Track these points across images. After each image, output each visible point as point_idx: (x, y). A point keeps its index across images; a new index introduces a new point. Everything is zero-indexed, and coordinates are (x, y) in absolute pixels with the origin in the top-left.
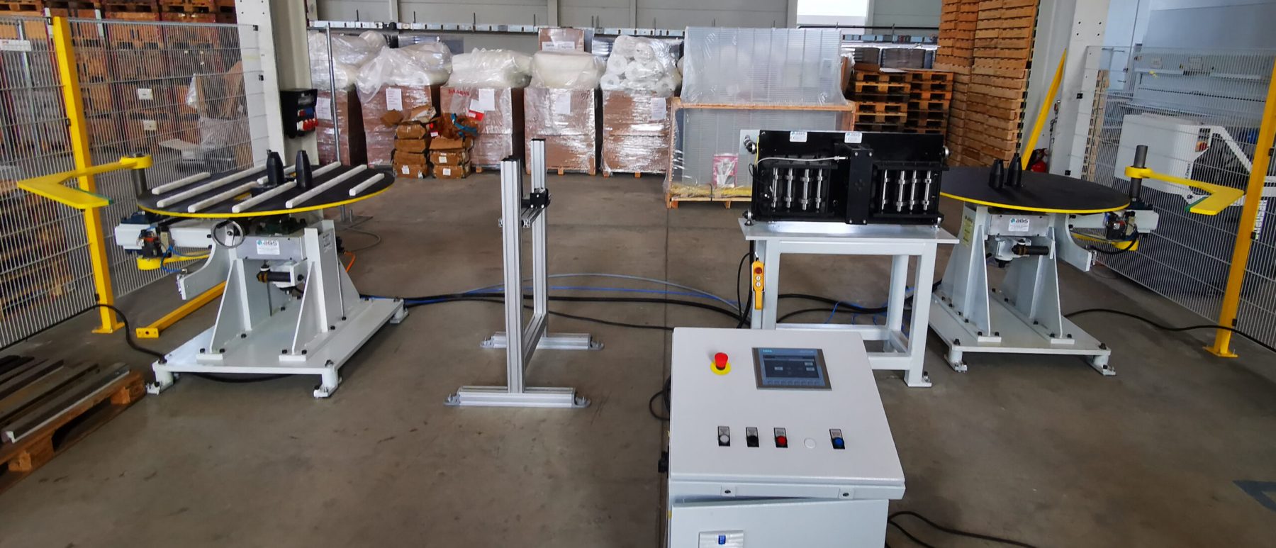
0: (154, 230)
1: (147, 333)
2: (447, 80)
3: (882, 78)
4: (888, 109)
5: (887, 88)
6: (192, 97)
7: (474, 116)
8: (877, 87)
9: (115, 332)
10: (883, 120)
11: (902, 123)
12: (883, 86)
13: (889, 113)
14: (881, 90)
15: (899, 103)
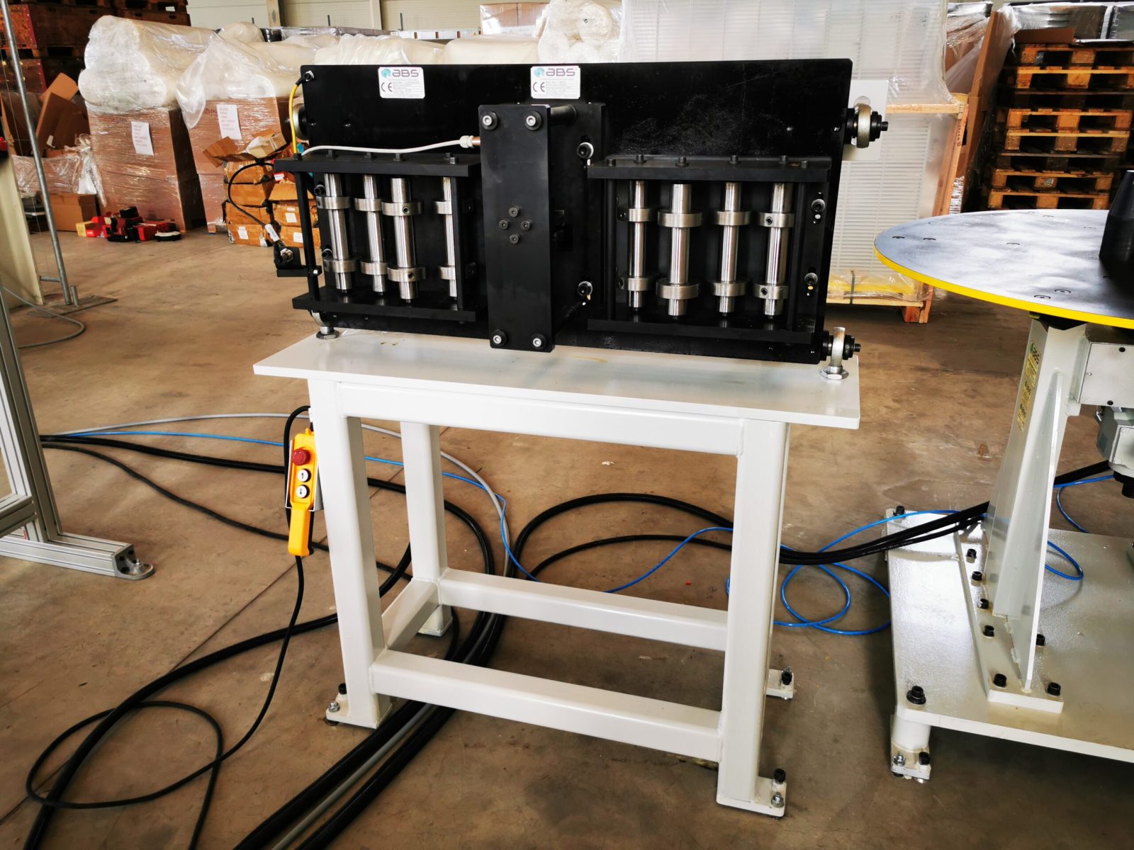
3: (1078, 57)
4: (1085, 123)
5: (1088, 79)
8: (1065, 76)
10: (1073, 147)
11: (1116, 153)
12: (1079, 74)
13: (1089, 131)
14: (1073, 84)
15: (1113, 110)
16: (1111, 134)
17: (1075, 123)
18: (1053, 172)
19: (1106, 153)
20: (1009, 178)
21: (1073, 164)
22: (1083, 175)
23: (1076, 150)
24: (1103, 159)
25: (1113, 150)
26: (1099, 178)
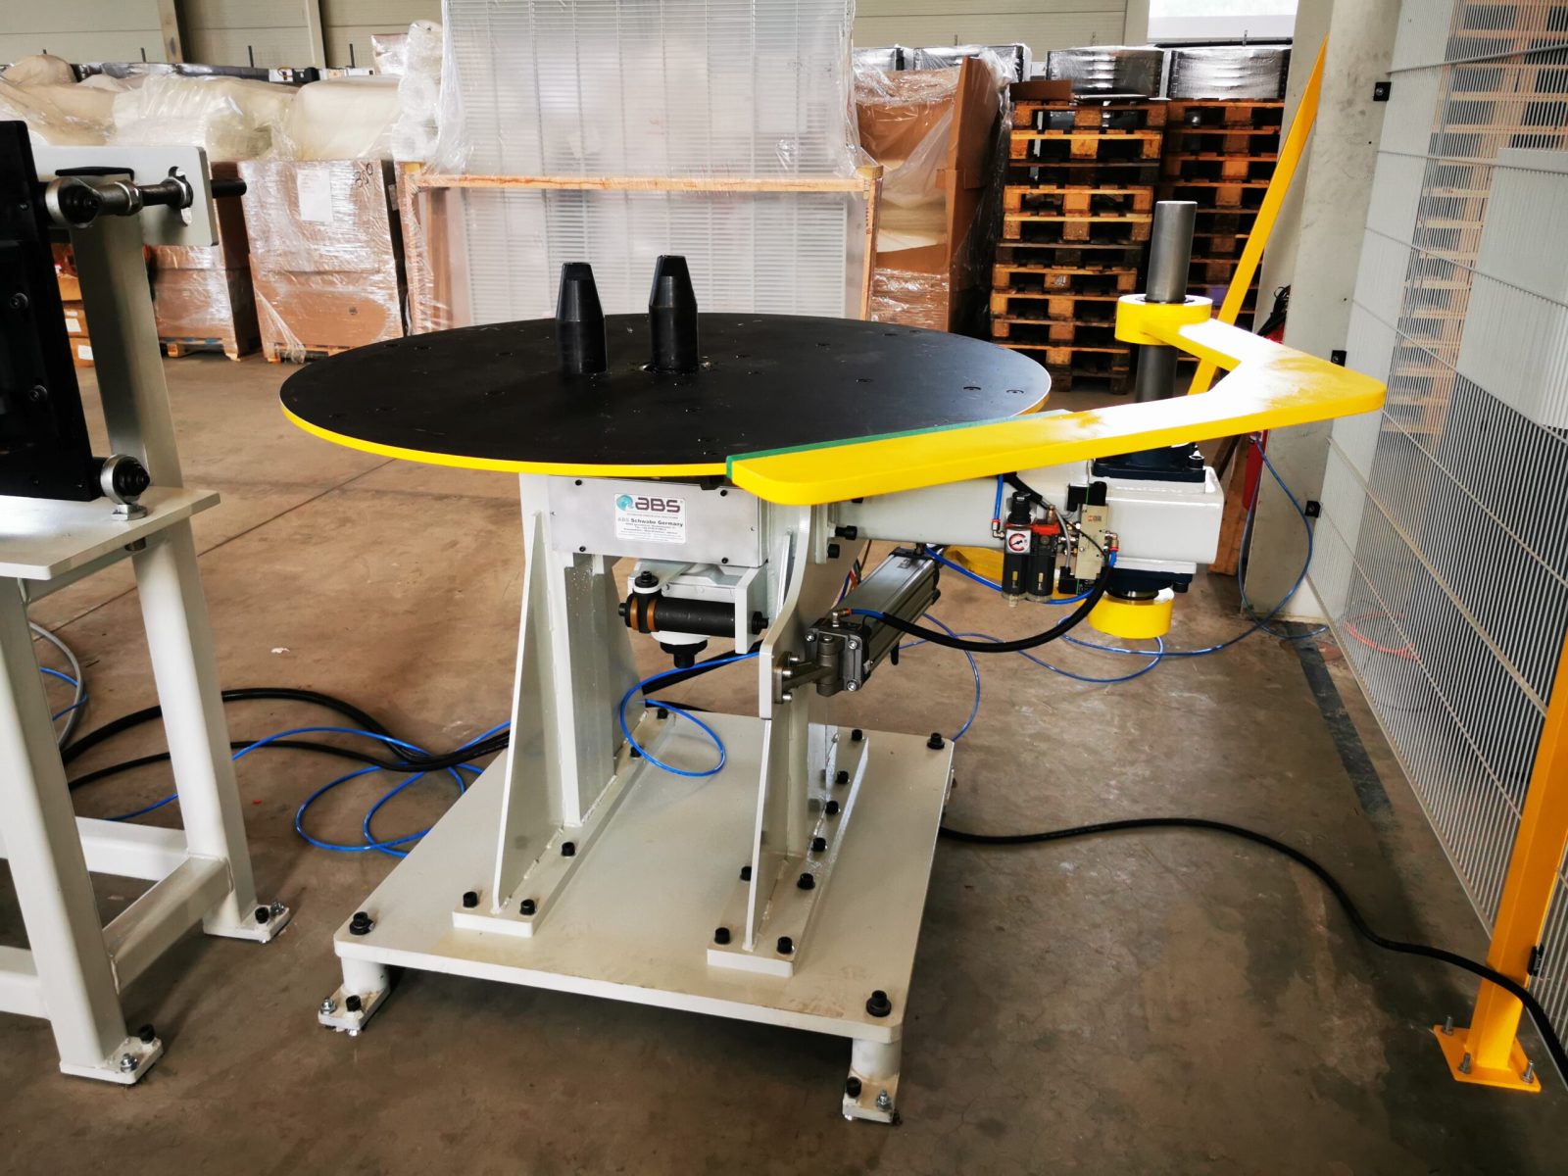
3: (1081, 118)
5: (1095, 145)
8: (1068, 142)
10: (1084, 234)
11: (1136, 243)
12: (1085, 141)
13: (1102, 214)
14: (1078, 153)
15: (1129, 186)
16: (1130, 218)
17: (1085, 205)
18: (1065, 267)
19: (1125, 242)
20: (1012, 275)
21: (1087, 257)
22: (1100, 271)
23: (1088, 238)
24: (1123, 250)
25: (1133, 239)
26: (1120, 275)
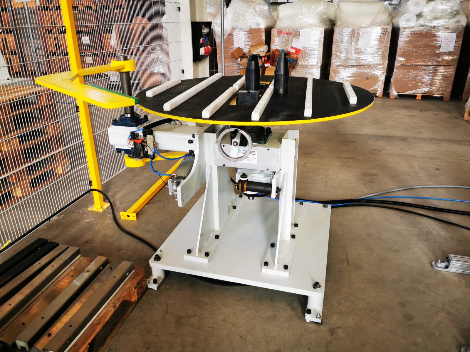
0: (140, 133)
1: (128, 216)
2: (275, 25)
6: (113, 40)
7: (294, 51)
9: (105, 211)
